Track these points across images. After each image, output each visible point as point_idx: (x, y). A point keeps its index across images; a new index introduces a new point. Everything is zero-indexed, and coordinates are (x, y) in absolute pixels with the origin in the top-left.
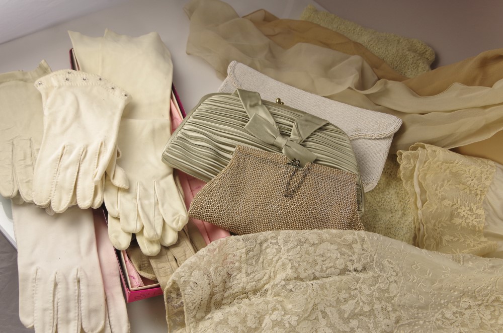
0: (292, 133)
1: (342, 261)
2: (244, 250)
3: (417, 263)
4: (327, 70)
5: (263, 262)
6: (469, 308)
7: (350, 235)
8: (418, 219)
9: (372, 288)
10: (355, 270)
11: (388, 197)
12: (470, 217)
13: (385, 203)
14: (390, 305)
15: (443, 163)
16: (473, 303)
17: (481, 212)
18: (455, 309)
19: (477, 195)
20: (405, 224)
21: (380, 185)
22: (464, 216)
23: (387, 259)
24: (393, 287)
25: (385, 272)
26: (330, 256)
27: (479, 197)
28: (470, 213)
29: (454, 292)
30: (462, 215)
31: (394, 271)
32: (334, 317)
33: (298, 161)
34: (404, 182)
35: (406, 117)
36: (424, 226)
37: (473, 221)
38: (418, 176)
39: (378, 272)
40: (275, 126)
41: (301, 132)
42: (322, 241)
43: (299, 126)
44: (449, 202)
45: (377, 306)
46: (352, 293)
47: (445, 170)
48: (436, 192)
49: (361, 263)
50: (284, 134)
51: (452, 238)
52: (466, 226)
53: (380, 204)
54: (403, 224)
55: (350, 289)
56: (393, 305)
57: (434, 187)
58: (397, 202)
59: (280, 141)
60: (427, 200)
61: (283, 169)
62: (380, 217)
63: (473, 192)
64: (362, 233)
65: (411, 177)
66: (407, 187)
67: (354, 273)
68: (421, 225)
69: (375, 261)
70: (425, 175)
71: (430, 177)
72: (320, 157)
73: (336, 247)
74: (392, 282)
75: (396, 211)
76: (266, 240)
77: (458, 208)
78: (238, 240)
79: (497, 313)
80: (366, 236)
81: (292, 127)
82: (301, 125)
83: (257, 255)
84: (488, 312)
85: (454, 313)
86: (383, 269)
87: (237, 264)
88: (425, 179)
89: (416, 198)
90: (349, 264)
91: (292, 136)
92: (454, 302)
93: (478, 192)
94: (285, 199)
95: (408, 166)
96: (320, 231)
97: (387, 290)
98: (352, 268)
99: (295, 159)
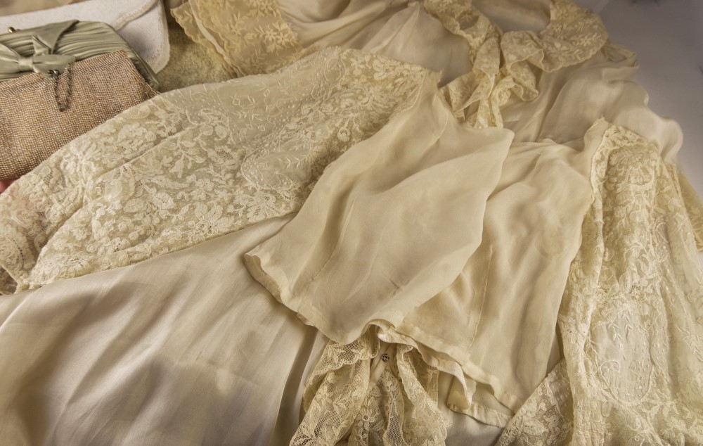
0: (35, 49)
1: (150, 133)
2: (42, 182)
5: (70, 181)
6: (311, 110)
7: (145, 107)
8: (227, 65)
9: (195, 139)
10: (170, 134)
11: (187, 60)
12: (278, 37)
13: (187, 68)
14: (226, 147)
16: (313, 106)
17: (285, 26)
18: (297, 120)
19: (272, 12)
21: (174, 55)
22: (273, 40)
23: (202, 110)
24: (219, 129)
25: (204, 121)
26: (136, 136)
27: (275, 13)
28: (275, 33)
29: (291, 106)
30: (270, 39)
31: (215, 116)
32: (163, 181)
33: (56, 70)
34: (193, 37)
36: (237, 68)
37: (284, 39)
38: (203, 24)
39: (197, 124)
40: (10, 51)
41: (45, 43)
42: (118, 128)
43: (40, 39)
44: (252, 35)
45: (211, 153)
46: (175, 154)
48: (232, 30)
49: (173, 125)
50: (27, 55)
51: (275, 66)
52: (280, 47)
53: (182, 72)
55: (171, 152)
56: (230, 147)
57: (228, 28)
58: (199, 61)
59: (25, 63)
60: (224, 42)
61: (41, 87)
63: (266, 12)
64: (158, 97)
65: (197, 28)
66: (199, 41)
67: (171, 137)
68: (235, 69)
69: (189, 117)
70: (209, 19)
71: (216, 20)
72: (80, 57)
73: (138, 124)
74: (216, 125)
75: (201, 69)
76: (60, 160)
77: (264, 36)
78: (31, 176)
79: (337, 101)
80: (162, 98)
81: (32, 43)
82: (42, 36)
83: (60, 179)
84: (329, 105)
85: (298, 123)
86: (201, 119)
87: (44, 199)
88: (213, 24)
89: (214, 46)
90: (159, 132)
91: (37, 51)
92: (295, 115)
93: (271, 9)
94: (62, 113)
95: (186, 19)
96: (112, 119)
97: (215, 134)
98: (166, 135)
99: (50, 71)
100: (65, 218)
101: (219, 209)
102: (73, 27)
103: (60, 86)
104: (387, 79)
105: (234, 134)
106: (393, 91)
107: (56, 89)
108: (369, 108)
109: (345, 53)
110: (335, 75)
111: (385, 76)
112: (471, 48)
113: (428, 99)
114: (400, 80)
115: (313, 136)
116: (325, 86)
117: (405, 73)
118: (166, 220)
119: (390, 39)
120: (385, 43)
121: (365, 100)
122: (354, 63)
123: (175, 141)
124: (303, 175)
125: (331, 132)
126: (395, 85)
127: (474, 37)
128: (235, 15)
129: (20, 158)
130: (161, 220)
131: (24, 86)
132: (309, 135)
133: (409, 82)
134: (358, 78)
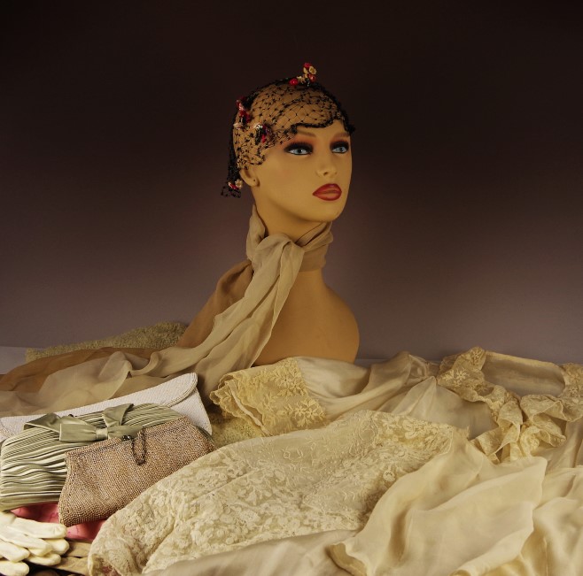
0: (106, 423)
1: (223, 474)
2: (136, 514)
4: (96, 376)
5: (159, 513)
10: (238, 475)
17: (312, 402)
30: (300, 415)
33: (129, 436)
40: (89, 425)
43: (108, 415)
47: (259, 385)
50: (102, 426)
63: (295, 391)
70: (246, 398)
77: (294, 413)
83: (149, 512)
84: (369, 458)
87: (137, 529)
90: (230, 474)
91: (108, 425)
93: (299, 388)
94: (140, 467)
99: (125, 436)
100: (159, 541)
101: (298, 522)
102: (131, 408)
103: (136, 447)
104: (417, 438)
105: (290, 480)
106: (425, 448)
107: (133, 449)
108: (406, 459)
109: (376, 415)
110: (369, 434)
111: (414, 436)
112: (492, 411)
113: (461, 448)
114: (430, 438)
115: (361, 477)
116: (361, 446)
117: (434, 431)
118: (253, 531)
119: (413, 405)
120: (410, 409)
121: (401, 454)
122: (385, 423)
123: (246, 479)
124: (359, 506)
125: (377, 474)
126: (426, 443)
127: (493, 401)
128: (267, 395)
130: (249, 531)
132: (358, 477)
133: (439, 438)
134: (391, 437)
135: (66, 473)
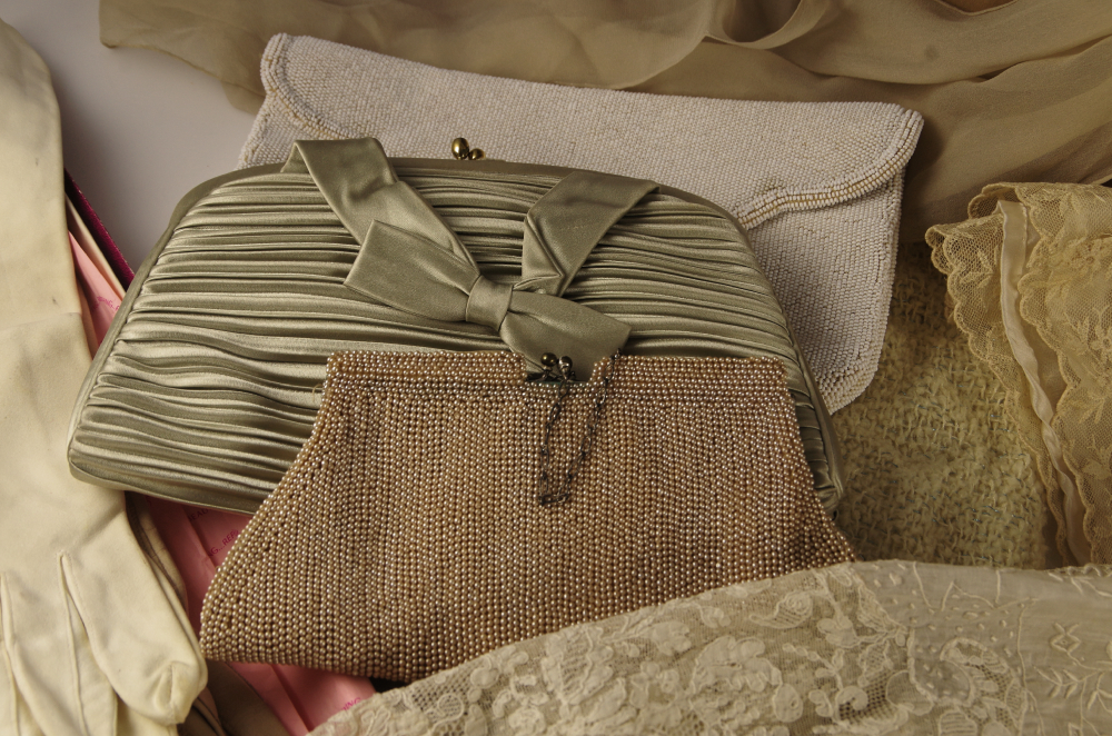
0: (524, 260)
1: (791, 691)
3: (1066, 629)
7: (801, 591)
8: (1046, 460)
10: (846, 712)
11: (927, 403)
13: (919, 431)
15: (1090, 238)
20: (1006, 490)
21: (890, 367)
23: (955, 642)
25: (955, 690)
26: (745, 687)
31: (989, 676)
33: (566, 359)
34: (971, 336)
35: (933, 102)
36: (1073, 478)
38: (1017, 304)
39: (931, 698)
40: (457, 250)
41: (557, 250)
42: (704, 636)
43: (546, 230)
48: (1094, 344)
49: (863, 682)
50: (495, 272)
54: (997, 490)
57: (1083, 330)
58: (960, 415)
59: (486, 299)
60: (1065, 385)
61: (514, 405)
62: (907, 486)
64: (845, 573)
65: (994, 312)
66: (987, 355)
67: (844, 724)
68: (1064, 478)
69: (911, 662)
70: (1041, 294)
71: (1059, 298)
72: (643, 326)
73: (760, 647)
74: (988, 720)
75: (964, 448)
76: (502, 682)
78: (400, 707)
80: (858, 580)
81: (520, 236)
82: (552, 222)
88: (1043, 311)
89: (1026, 383)
90: (819, 697)
91: (528, 273)
94: (543, 511)
95: (972, 276)
96: (687, 604)
98: (832, 710)
99: (551, 356)
103: (565, 422)
107: (550, 426)
129: (385, 620)
131: (466, 386)
135: (312, 411)
